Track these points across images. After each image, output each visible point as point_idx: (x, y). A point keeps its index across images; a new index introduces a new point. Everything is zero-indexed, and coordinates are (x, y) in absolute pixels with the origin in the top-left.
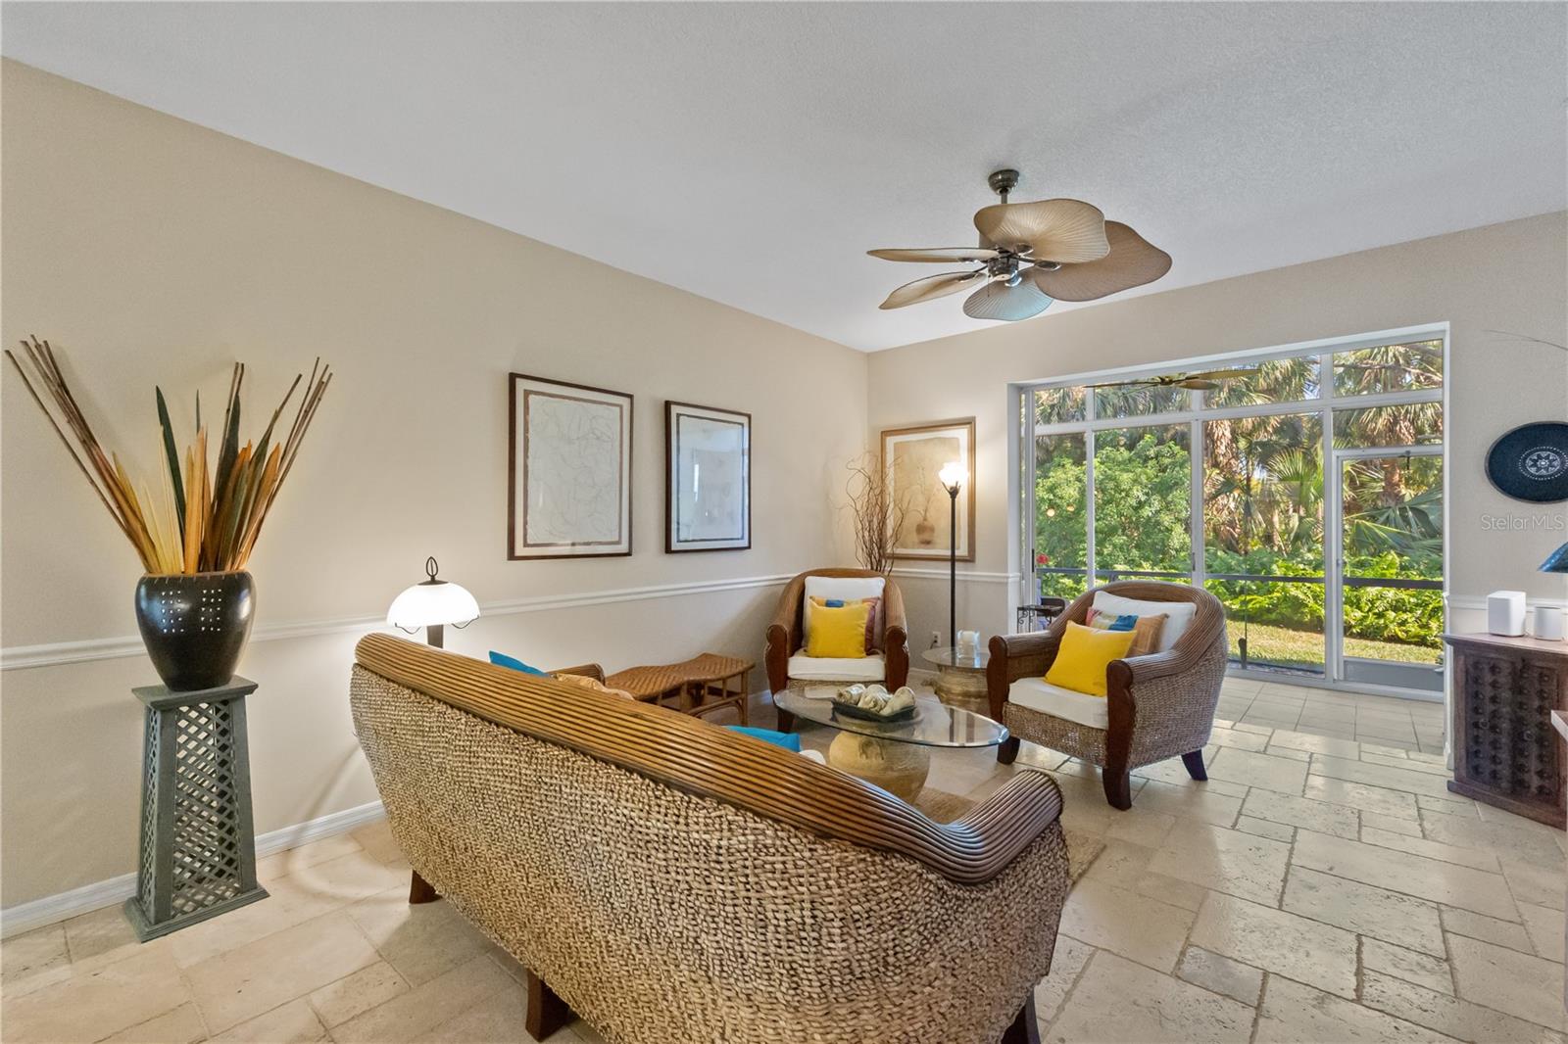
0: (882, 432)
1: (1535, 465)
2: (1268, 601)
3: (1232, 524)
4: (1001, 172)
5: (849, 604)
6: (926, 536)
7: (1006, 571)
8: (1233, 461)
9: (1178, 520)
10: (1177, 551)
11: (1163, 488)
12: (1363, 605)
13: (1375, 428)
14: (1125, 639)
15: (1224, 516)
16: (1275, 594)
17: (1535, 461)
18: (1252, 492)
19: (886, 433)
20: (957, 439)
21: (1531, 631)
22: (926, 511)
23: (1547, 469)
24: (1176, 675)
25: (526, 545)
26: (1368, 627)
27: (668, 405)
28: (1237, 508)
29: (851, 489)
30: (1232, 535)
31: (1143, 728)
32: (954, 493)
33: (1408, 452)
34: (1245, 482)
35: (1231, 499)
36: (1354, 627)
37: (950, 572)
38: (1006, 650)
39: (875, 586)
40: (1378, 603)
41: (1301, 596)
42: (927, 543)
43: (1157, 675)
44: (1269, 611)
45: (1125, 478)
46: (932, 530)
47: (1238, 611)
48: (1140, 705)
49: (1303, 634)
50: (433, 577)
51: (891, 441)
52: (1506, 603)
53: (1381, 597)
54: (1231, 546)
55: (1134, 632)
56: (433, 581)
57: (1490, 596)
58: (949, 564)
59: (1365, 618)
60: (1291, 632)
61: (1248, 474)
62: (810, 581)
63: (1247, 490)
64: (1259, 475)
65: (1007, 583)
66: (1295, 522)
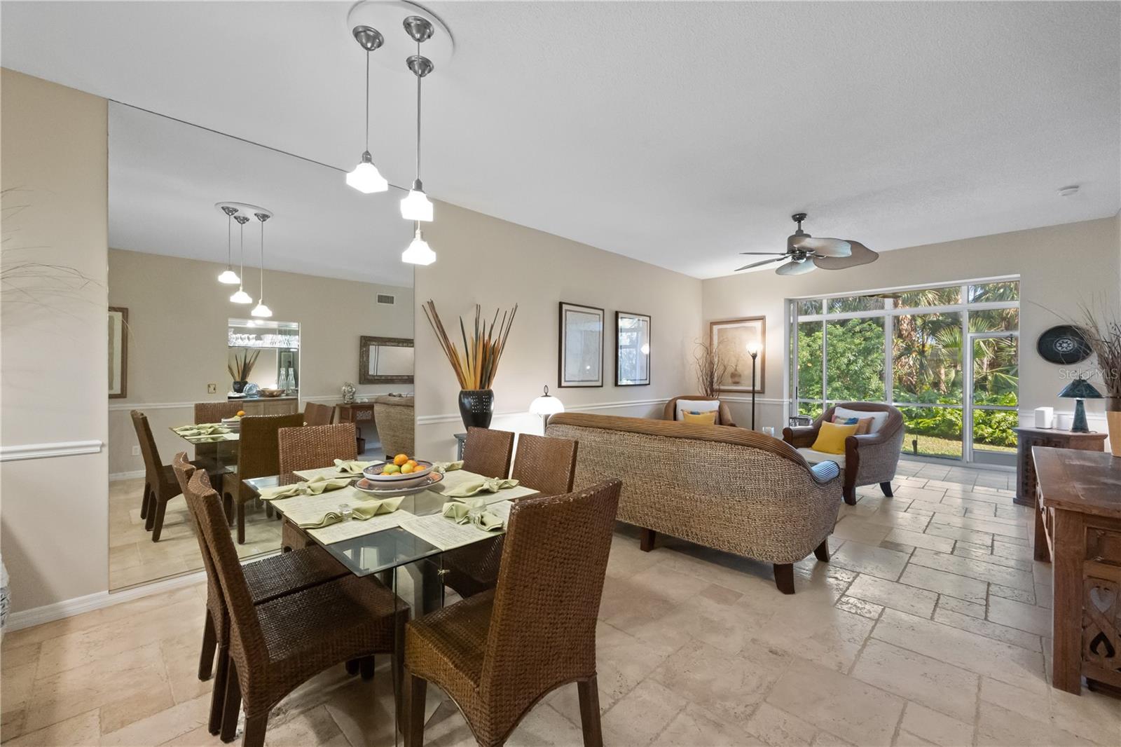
0: (711, 323)
1: (1061, 346)
2: (933, 422)
3: (910, 374)
4: (798, 215)
5: (703, 413)
6: (736, 379)
7: (782, 398)
8: (912, 333)
9: (875, 372)
10: (873, 391)
11: (866, 352)
12: (993, 424)
13: (1009, 313)
14: (854, 429)
15: (906, 369)
16: (937, 418)
17: (1061, 344)
18: (926, 354)
19: (713, 324)
20: (755, 328)
21: (1055, 426)
22: (736, 366)
23: (1066, 348)
24: (879, 444)
25: (565, 381)
26: (996, 438)
27: (617, 314)
28: (914, 364)
29: (694, 354)
30: (911, 382)
31: (862, 467)
32: (754, 357)
33: (1011, 335)
34: (921, 347)
35: (911, 359)
36: (987, 438)
37: (751, 399)
38: (792, 434)
39: (714, 405)
40: (1002, 424)
41: (954, 419)
42: (736, 383)
43: (869, 443)
44: (933, 428)
45: (841, 346)
46: (740, 376)
47: (913, 429)
48: (861, 457)
49: (955, 442)
50: (546, 394)
51: (716, 328)
52: (1043, 412)
53: (1005, 420)
54: (911, 389)
55: (857, 425)
56: (546, 396)
57: (1037, 409)
58: (751, 395)
59: (994, 432)
60: (947, 441)
61: (923, 342)
62: (679, 402)
63: (922, 353)
64: (930, 342)
65: (783, 405)
66: (953, 375)
